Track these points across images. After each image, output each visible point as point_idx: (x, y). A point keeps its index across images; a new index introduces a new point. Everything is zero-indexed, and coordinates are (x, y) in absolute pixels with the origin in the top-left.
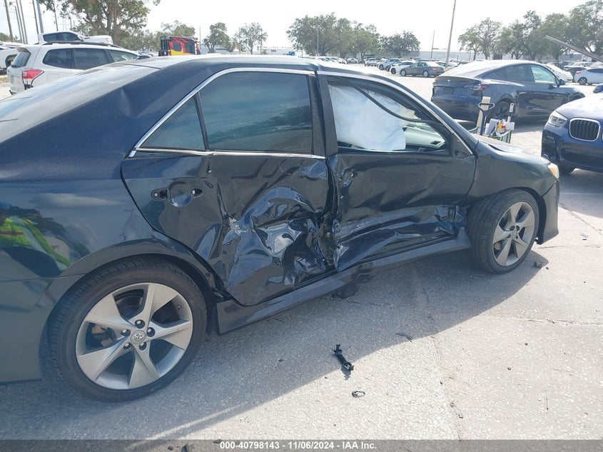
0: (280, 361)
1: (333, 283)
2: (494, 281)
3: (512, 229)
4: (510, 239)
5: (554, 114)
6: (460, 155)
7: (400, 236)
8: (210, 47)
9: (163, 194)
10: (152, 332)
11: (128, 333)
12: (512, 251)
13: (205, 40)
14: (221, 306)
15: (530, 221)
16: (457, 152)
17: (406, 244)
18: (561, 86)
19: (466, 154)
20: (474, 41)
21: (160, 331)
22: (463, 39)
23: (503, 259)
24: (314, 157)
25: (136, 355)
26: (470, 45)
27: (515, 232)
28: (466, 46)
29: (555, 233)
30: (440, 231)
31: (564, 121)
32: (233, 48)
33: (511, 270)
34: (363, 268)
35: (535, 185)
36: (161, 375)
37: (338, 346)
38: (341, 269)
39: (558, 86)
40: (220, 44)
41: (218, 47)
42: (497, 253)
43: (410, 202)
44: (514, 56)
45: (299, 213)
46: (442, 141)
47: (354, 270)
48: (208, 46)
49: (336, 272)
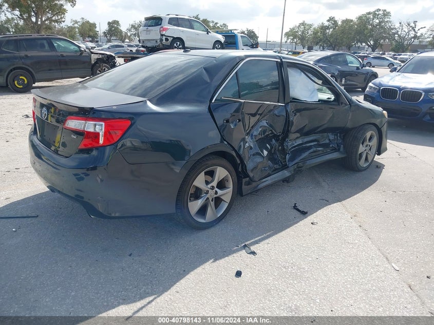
0: (268, 212)
1: (286, 173)
2: (358, 175)
3: (367, 146)
4: (366, 152)
5: (370, 84)
6: (343, 105)
7: (315, 149)
8: (108, 38)
9: (228, 121)
10: (216, 193)
11: (207, 192)
12: (366, 159)
13: (104, 33)
14: (244, 180)
15: (375, 142)
16: (342, 103)
17: (317, 153)
18: (364, 68)
19: (346, 105)
20: (295, 37)
21: (220, 192)
22: (287, 35)
23: (362, 163)
24: (280, 104)
25: (209, 204)
26: (292, 39)
27: (368, 148)
28: (289, 40)
29: (386, 149)
30: (332, 147)
31: (377, 89)
32: (125, 39)
33: (365, 170)
34: (299, 166)
35: (377, 122)
36: (218, 216)
37: (295, 204)
38: (290, 165)
39: (362, 68)
40: (116, 36)
41: (114, 38)
42: (360, 159)
43: (317, 131)
44: (321, 47)
45: (271, 135)
46: (333, 97)
47: (296, 166)
48: (107, 37)
49: (288, 167)
